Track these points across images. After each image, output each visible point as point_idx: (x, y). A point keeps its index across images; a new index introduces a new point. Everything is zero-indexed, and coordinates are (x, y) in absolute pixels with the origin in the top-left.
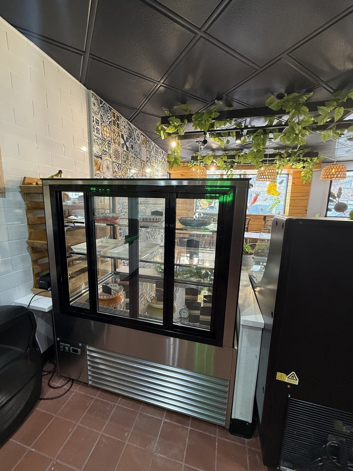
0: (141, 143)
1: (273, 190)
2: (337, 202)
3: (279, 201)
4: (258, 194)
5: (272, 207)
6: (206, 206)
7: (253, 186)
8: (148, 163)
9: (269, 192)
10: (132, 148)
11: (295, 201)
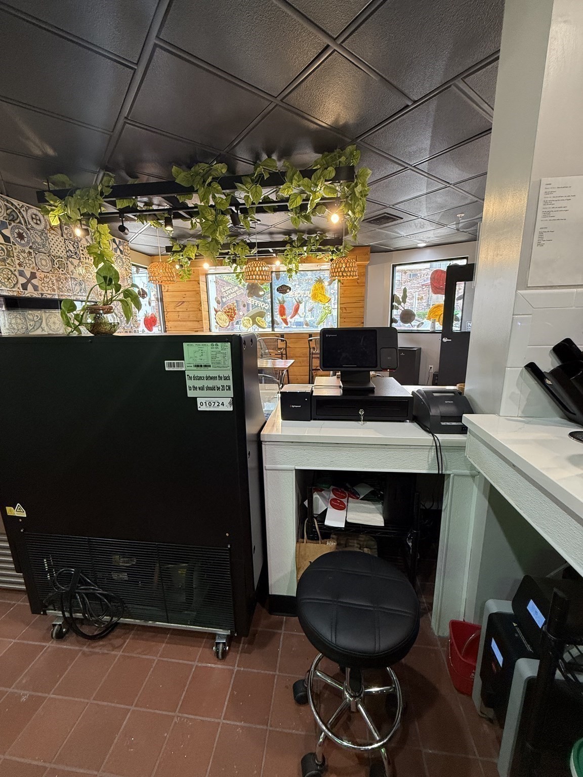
0: (45, 228)
1: (319, 295)
2: (403, 309)
3: (330, 311)
4: (300, 301)
5: (321, 319)
6: (226, 323)
7: (291, 288)
8: (70, 259)
9: (314, 297)
10: (21, 236)
11: (346, 310)
